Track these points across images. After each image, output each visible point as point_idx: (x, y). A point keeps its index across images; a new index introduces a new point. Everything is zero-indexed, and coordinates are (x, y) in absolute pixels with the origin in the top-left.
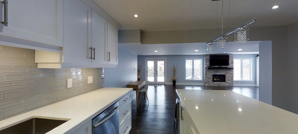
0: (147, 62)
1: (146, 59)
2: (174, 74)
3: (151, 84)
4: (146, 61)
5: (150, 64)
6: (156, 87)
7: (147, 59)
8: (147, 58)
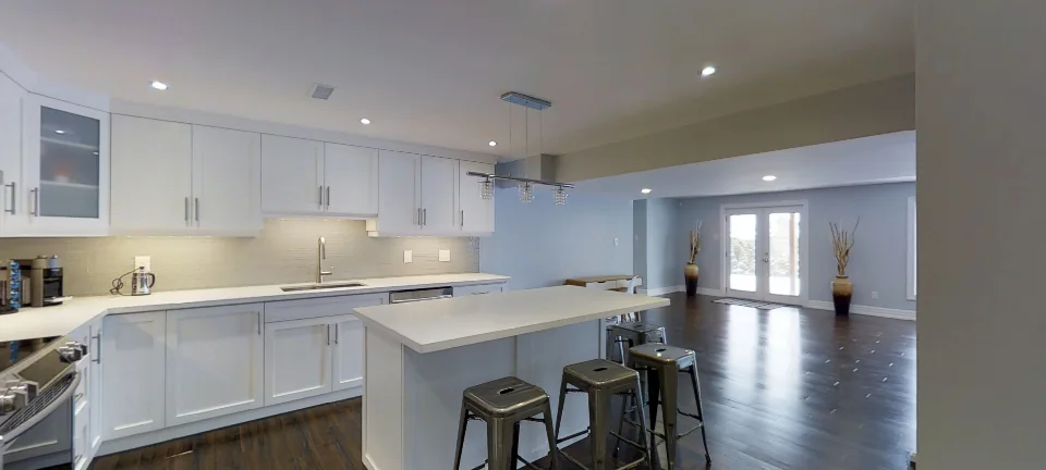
0: (727, 220)
1: (722, 208)
2: (841, 268)
3: (745, 299)
4: (723, 216)
5: (742, 227)
6: (763, 314)
7: (727, 209)
8: (728, 206)
